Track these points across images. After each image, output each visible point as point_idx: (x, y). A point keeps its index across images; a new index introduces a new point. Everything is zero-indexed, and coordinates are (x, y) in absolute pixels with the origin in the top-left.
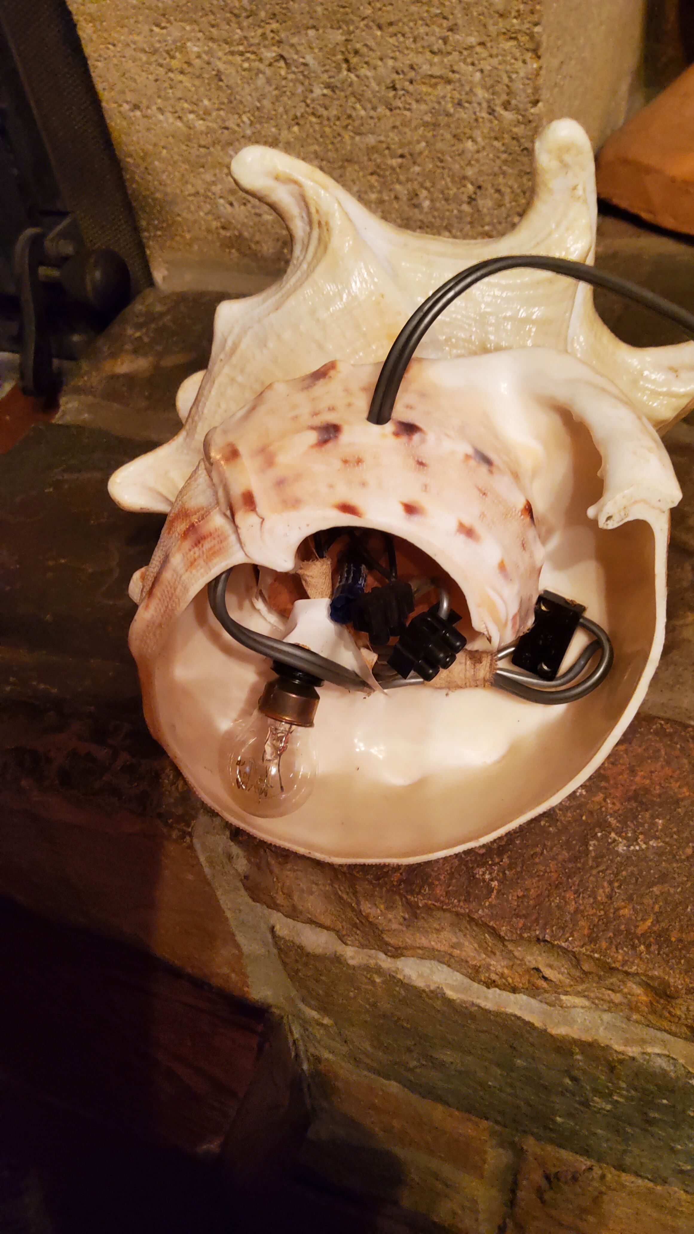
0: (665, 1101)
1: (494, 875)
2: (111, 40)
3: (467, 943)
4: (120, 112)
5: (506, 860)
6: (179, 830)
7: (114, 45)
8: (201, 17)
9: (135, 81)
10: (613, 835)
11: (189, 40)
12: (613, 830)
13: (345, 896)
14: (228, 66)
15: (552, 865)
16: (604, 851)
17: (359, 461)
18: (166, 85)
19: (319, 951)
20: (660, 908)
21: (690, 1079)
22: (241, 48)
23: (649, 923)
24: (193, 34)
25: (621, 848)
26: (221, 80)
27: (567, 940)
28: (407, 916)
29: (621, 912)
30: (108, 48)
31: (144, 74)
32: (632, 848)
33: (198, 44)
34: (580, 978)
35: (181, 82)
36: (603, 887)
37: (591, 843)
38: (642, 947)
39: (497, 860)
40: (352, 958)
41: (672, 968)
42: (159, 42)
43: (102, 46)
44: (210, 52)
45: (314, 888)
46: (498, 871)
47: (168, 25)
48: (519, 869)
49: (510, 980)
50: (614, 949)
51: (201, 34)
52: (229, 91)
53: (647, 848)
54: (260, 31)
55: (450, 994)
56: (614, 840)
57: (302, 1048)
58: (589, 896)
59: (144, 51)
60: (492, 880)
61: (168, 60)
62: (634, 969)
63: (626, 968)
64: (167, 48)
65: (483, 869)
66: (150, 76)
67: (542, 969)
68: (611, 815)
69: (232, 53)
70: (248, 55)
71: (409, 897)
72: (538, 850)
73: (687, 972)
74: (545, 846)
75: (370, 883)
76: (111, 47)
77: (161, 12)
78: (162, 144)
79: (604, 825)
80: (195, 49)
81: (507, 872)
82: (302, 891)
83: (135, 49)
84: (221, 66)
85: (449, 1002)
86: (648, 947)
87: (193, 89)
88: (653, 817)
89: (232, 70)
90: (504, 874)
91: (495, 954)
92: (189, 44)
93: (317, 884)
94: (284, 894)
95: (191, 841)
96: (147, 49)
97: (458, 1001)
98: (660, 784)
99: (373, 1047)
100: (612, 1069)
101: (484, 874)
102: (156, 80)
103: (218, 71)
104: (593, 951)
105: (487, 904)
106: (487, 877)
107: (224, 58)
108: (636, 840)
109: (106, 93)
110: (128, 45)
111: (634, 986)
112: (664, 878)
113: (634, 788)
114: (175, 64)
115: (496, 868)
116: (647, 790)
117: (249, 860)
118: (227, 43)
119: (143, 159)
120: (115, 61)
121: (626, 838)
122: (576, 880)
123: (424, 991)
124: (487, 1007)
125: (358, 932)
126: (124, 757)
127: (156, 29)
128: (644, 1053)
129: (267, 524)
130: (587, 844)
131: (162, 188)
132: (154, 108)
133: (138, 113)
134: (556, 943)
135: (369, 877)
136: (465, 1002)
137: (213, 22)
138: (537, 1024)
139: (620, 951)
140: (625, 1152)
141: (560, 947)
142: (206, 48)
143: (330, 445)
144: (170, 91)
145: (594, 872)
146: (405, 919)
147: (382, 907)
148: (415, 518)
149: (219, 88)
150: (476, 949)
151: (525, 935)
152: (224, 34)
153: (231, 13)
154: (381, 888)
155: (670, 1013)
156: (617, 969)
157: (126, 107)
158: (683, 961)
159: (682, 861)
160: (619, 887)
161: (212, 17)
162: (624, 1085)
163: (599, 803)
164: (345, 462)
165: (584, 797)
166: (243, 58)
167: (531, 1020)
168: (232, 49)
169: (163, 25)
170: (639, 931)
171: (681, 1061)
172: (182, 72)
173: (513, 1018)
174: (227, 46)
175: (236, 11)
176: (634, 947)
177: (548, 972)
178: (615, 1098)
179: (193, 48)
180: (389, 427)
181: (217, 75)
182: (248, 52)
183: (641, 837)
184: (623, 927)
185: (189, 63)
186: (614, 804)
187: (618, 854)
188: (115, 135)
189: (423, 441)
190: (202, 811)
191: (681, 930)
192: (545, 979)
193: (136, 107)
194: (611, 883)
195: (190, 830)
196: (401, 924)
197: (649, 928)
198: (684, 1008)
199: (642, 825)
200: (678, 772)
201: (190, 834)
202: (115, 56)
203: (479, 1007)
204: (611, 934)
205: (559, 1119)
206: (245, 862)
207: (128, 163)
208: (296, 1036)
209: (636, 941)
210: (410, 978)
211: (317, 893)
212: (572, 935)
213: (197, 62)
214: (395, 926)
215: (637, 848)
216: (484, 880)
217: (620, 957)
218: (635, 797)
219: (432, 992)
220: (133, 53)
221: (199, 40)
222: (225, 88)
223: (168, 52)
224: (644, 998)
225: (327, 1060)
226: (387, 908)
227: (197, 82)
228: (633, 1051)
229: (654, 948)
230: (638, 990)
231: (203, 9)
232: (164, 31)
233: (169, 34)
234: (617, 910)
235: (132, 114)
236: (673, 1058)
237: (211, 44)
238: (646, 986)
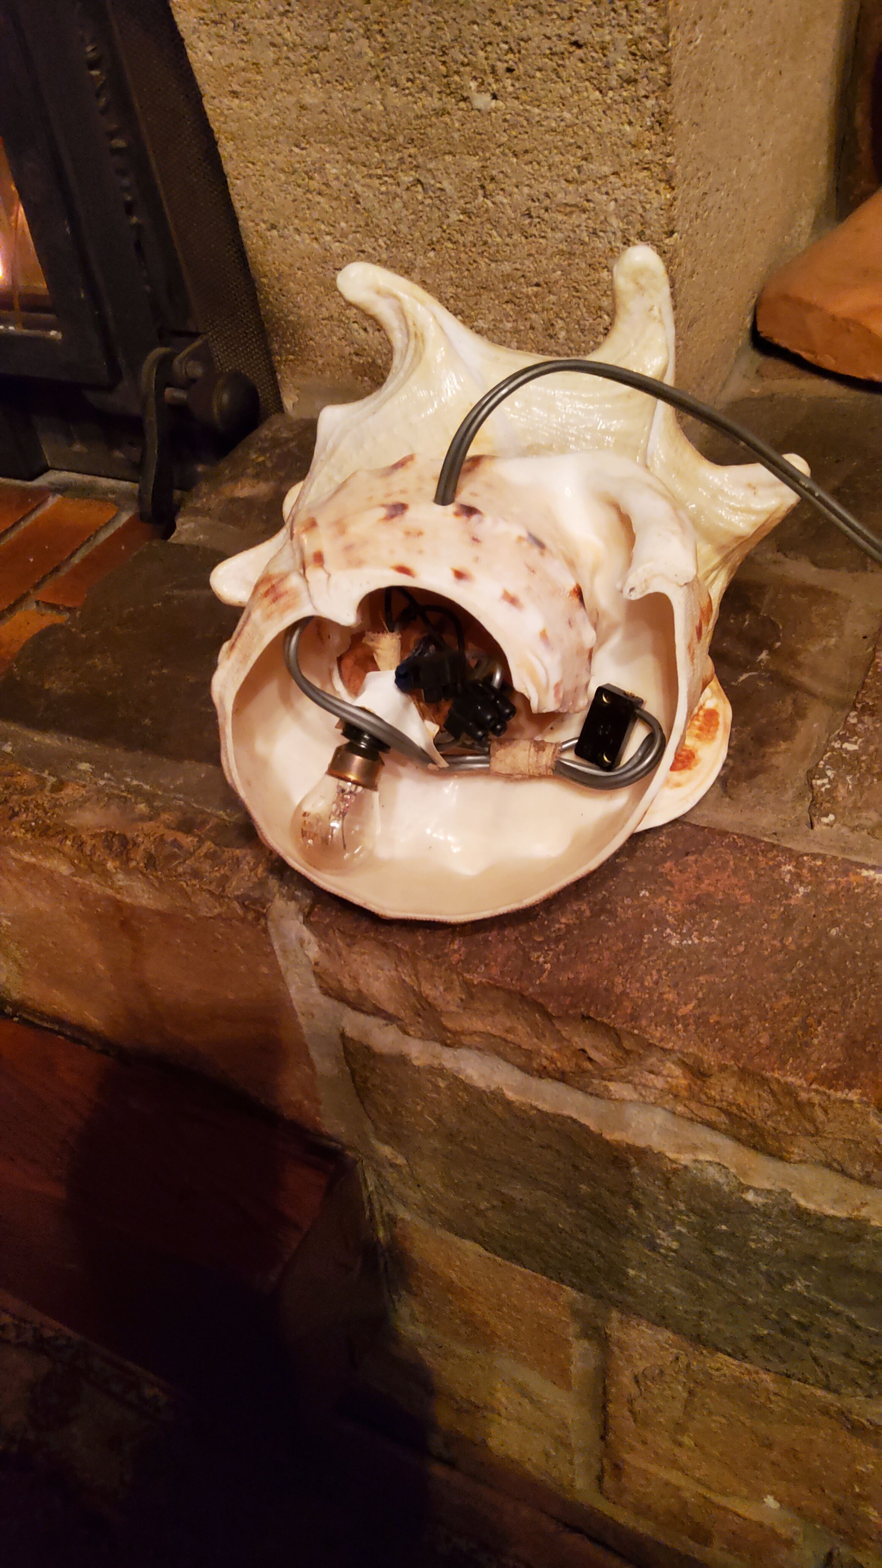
0: (724, 1227)
1: (548, 958)
2: (251, 160)
3: (520, 1027)
4: (257, 231)
5: (561, 946)
6: (254, 911)
7: (253, 164)
8: (341, 139)
9: (273, 200)
10: (668, 931)
11: (328, 162)
12: (669, 926)
13: (407, 979)
14: (365, 189)
15: (606, 954)
16: (658, 944)
17: (420, 534)
18: (304, 206)
19: (385, 1051)
20: (703, 994)
21: (742, 1192)
22: (379, 172)
23: (690, 1006)
24: (332, 156)
25: (674, 942)
26: (358, 203)
27: (610, 1017)
28: (464, 997)
29: (665, 996)
30: (247, 167)
31: (282, 194)
32: (685, 942)
33: (337, 165)
34: (621, 1058)
35: (319, 203)
36: (651, 975)
37: (646, 936)
38: (680, 1026)
39: (553, 947)
40: (417, 1058)
41: (706, 1045)
42: (299, 162)
43: (242, 165)
44: (348, 174)
45: (380, 974)
46: (553, 955)
47: (308, 146)
48: (573, 955)
49: (559, 1064)
50: (653, 1027)
51: (340, 156)
52: (366, 214)
53: (700, 944)
54: (398, 155)
55: (510, 1095)
56: (669, 935)
57: (377, 1206)
58: (637, 981)
59: (282, 171)
60: (545, 962)
61: (307, 180)
62: (669, 1046)
63: (662, 1044)
64: (305, 169)
65: (539, 953)
66: (288, 196)
67: (587, 1049)
68: (670, 914)
69: (370, 176)
70: (386, 179)
71: (465, 975)
72: (594, 940)
73: (720, 1050)
74: (601, 937)
75: (430, 961)
76: (250, 165)
77: (302, 133)
78: (298, 265)
79: (662, 923)
80: (334, 171)
81: (561, 957)
82: (369, 976)
83: (274, 169)
84: (359, 189)
85: (508, 1104)
86: (686, 1026)
87: (331, 210)
88: (710, 918)
89: (369, 193)
90: (558, 959)
91: (544, 1036)
92: (328, 166)
93: (382, 969)
94: (350, 976)
95: (266, 924)
96: (286, 169)
97: (517, 1104)
98: (724, 891)
99: (444, 1185)
100: (667, 1182)
101: (538, 957)
102: (294, 200)
103: (356, 193)
104: (634, 1028)
105: (538, 982)
106: (541, 959)
107: (362, 181)
108: (690, 936)
109: (244, 211)
110: (268, 165)
111: (673, 1067)
112: (711, 970)
113: (697, 893)
114: (314, 185)
115: (551, 953)
116: (709, 895)
117: (319, 946)
118: (365, 166)
119: (278, 279)
120: (254, 179)
121: (680, 934)
122: (627, 968)
123: (484, 1091)
124: (545, 1110)
125: (420, 1020)
126: (208, 845)
127: (296, 150)
128: (696, 1161)
129: (333, 579)
130: (642, 937)
131: (295, 310)
132: (291, 228)
133: (275, 233)
134: (599, 1019)
135: (429, 956)
136: (524, 1104)
137: (353, 145)
138: (592, 1128)
139: (659, 1028)
140: (701, 1315)
141: (603, 1024)
142: (345, 171)
143: (396, 520)
144: (308, 212)
145: (645, 962)
146: (462, 1000)
147: (441, 988)
148: (463, 583)
149: (356, 210)
150: (528, 1033)
151: (571, 1012)
152: (363, 157)
153: (371, 136)
154: (440, 966)
155: (705, 1094)
156: (655, 1046)
157: (263, 226)
158: (717, 1040)
159: (732, 957)
160: (666, 975)
161: (351, 140)
162: (682, 1207)
163: (662, 905)
164: (408, 533)
165: (648, 898)
166: (381, 181)
167: (587, 1124)
168: (371, 172)
169: (303, 145)
170: (680, 1014)
171: (733, 1170)
172: (320, 194)
173: (569, 1121)
174: (364, 169)
175: (374, 135)
176: (672, 1025)
177: (593, 1054)
178: (678, 1228)
179: (332, 170)
180: (451, 508)
181: (354, 198)
182: (386, 176)
183: (695, 933)
184: (664, 1009)
185: (327, 185)
186: (675, 906)
187: (670, 946)
188: (250, 254)
189: (480, 521)
190: (278, 895)
191: (721, 1015)
192: (590, 1060)
193: (273, 227)
194: (659, 971)
195: (265, 911)
196: (458, 1007)
197: (691, 1011)
198: (719, 1089)
199: (698, 923)
200: (743, 881)
201: (265, 916)
202: (254, 175)
203: (539, 1110)
204: (652, 1014)
205: (632, 1272)
206: (317, 949)
207: (262, 283)
208: (371, 1189)
209: (675, 1021)
210: (471, 1077)
211: (382, 979)
212: (614, 1013)
213: (334, 184)
214: (453, 1008)
215: (690, 942)
216: (538, 963)
217: (658, 1035)
218: (698, 901)
219: (492, 1093)
220: (272, 172)
221: (337, 162)
222: (363, 211)
223: (306, 173)
224: (683, 1082)
225: (403, 1220)
226: (446, 990)
227: (334, 204)
228: (685, 1159)
229: (692, 1028)
230: (678, 1072)
231: (343, 132)
232: (304, 152)
233: (308, 155)
234: (661, 994)
235: (268, 233)
236: (725, 1167)
237: (349, 166)
238: (682, 1064)
